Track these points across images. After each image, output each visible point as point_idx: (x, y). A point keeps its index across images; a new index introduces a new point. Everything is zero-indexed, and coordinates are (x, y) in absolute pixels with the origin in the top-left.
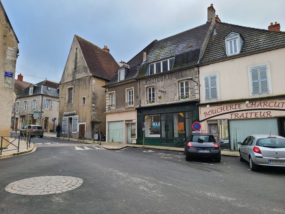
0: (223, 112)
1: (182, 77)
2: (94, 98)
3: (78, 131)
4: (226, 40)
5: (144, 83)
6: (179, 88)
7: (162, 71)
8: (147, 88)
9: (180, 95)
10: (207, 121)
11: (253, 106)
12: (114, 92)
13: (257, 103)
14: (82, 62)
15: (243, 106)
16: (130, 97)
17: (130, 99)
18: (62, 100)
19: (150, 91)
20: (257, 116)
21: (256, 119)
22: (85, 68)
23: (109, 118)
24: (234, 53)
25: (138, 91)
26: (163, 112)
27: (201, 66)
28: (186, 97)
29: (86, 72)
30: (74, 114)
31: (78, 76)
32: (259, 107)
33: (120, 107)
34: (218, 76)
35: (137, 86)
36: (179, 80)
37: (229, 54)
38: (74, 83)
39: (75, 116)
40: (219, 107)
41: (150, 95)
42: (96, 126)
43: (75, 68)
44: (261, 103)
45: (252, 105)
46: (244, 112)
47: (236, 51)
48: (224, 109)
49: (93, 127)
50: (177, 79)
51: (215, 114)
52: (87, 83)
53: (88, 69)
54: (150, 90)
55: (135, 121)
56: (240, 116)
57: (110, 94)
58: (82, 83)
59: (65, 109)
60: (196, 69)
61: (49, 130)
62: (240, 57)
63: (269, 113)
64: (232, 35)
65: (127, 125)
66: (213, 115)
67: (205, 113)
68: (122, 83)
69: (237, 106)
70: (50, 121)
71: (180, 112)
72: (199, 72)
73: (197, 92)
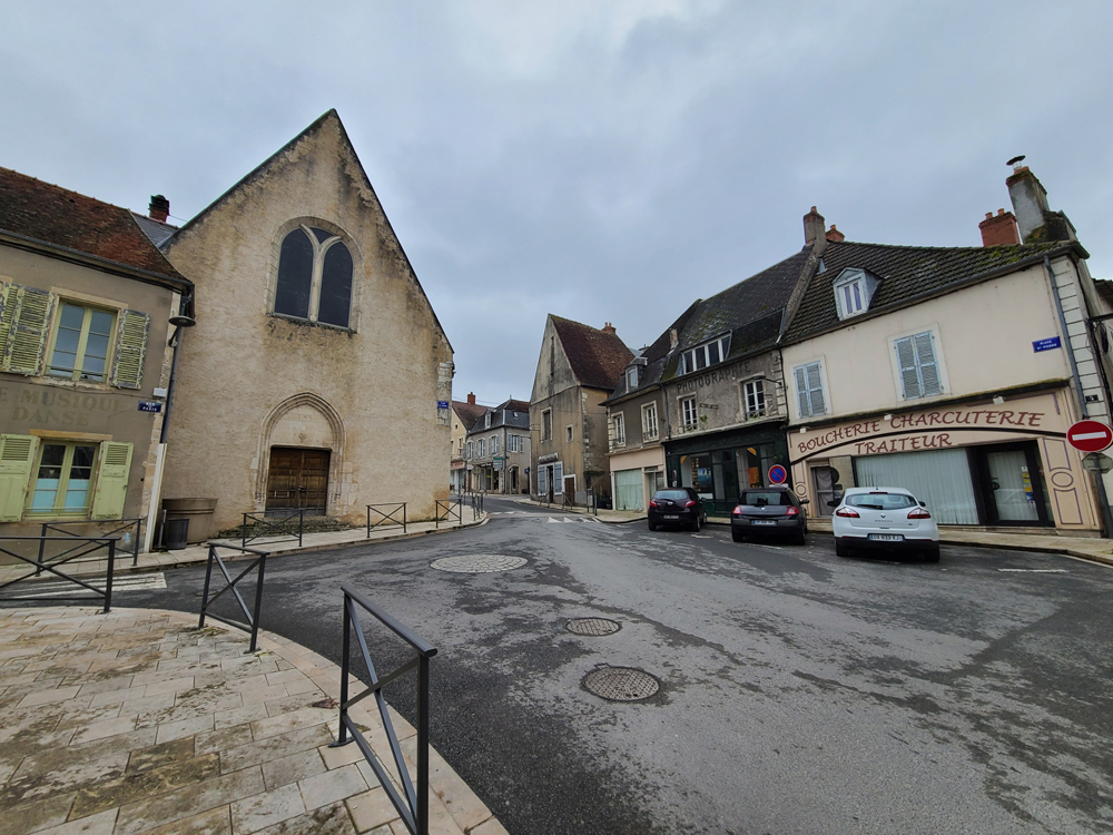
0: (840, 441)
1: (749, 372)
2: (588, 428)
3: (563, 490)
4: (835, 286)
5: (675, 391)
6: (743, 397)
7: (708, 364)
8: (681, 400)
9: (748, 410)
10: (808, 462)
11: (907, 423)
12: (622, 412)
13: (915, 418)
14: (564, 363)
15: (885, 426)
16: (650, 420)
17: (651, 425)
18: (535, 434)
19: (687, 407)
20: (916, 445)
21: (916, 452)
22: (568, 372)
23: (615, 465)
24: (856, 312)
25: (665, 408)
26: (714, 447)
27: (786, 347)
28: (761, 414)
29: (570, 379)
30: (555, 460)
31: (559, 388)
32: (921, 426)
33: (634, 443)
34: (822, 363)
35: (661, 399)
36: (742, 379)
37: (844, 314)
38: (551, 401)
39: (557, 463)
40: (831, 430)
41: (688, 413)
42: (595, 481)
43: (552, 374)
44: (923, 416)
45: (904, 421)
46: (888, 439)
47: (859, 307)
48: (840, 434)
49: (588, 483)
50: (737, 378)
51: (824, 447)
52: (573, 400)
53: (573, 374)
54: (687, 404)
55: (662, 468)
56: (879, 449)
57: (615, 417)
58: (564, 400)
59: (541, 450)
60: (775, 354)
61: (520, 491)
62: (868, 319)
63: (944, 437)
64: (848, 273)
65: (649, 476)
66: (817, 449)
67: (801, 446)
68: (634, 395)
69: (870, 426)
70: (521, 472)
71: (749, 446)
72: (782, 359)
73: (780, 401)
